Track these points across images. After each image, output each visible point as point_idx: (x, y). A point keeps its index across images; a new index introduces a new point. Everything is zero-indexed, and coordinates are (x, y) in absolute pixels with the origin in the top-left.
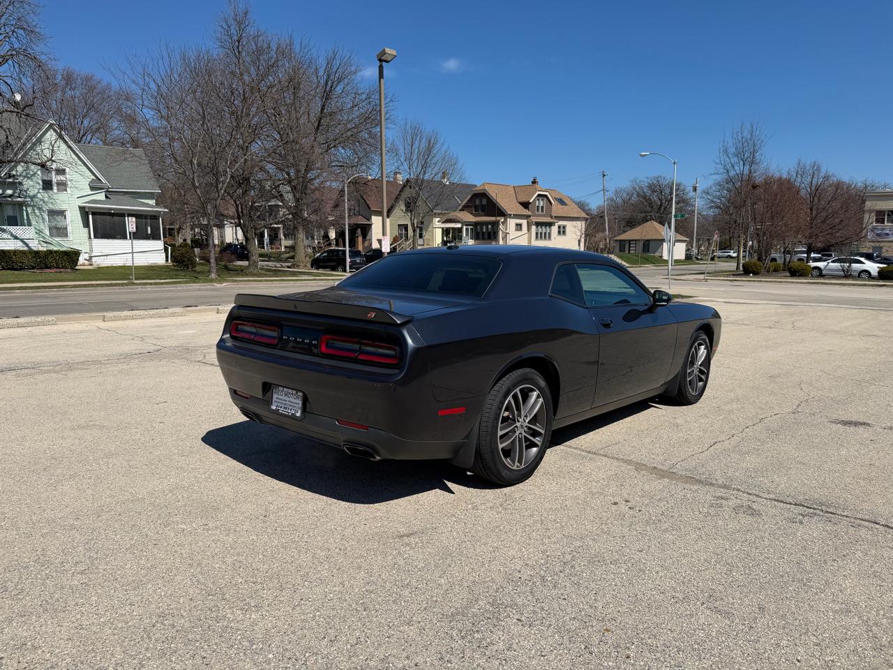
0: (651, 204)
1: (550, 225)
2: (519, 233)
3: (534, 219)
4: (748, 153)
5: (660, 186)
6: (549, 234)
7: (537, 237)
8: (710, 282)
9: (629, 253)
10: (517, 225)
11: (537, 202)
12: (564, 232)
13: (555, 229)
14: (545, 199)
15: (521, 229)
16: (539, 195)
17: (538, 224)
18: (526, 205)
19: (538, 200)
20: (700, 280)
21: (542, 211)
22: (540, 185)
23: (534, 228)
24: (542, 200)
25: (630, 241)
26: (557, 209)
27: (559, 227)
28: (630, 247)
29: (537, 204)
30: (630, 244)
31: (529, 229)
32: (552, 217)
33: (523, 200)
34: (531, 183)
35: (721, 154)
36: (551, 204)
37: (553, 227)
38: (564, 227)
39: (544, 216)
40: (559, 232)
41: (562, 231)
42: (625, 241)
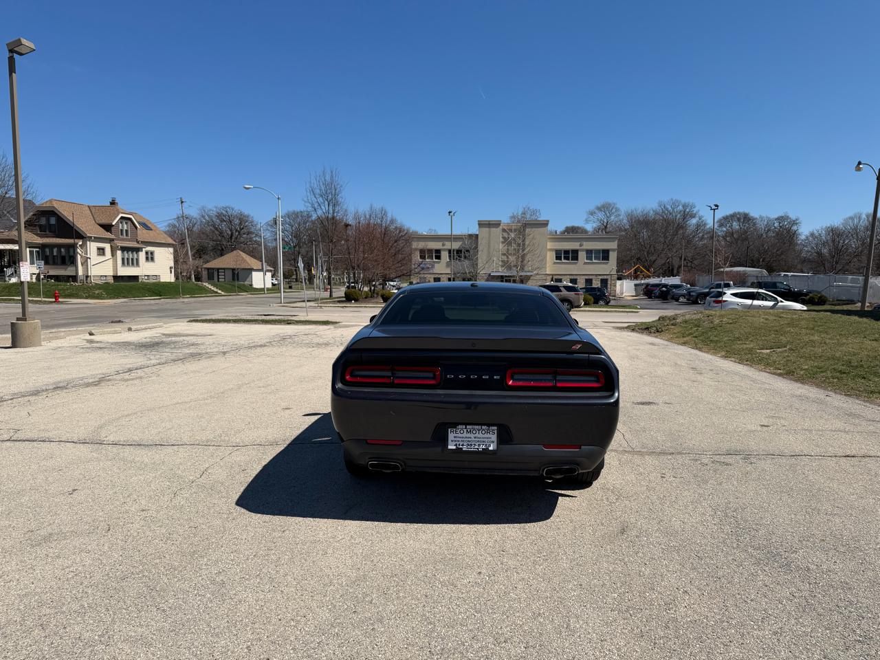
0: (221, 233)
1: (138, 250)
2: (102, 258)
3: (120, 244)
4: (331, 195)
5: (229, 216)
6: (137, 260)
7: (123, 263)
8: (325, 309)
9: (218, 281)
10: (99, 249)
11: (121, 225)
12: (152, 259)
13: (142, 255)
14: (129, 223)
15: (104, 254)
16: (122, 218)
17: (123, 249)
18: (107, 227)
19: (121, 223)
20: (315, 307)
21: (127, 235)
22: (120, 206)
23: (119, 253)
24: (126, 223)
25: (218, 269)
26: (142, 234)
27: (147, 253)
28: (218, 275)
29: (120, 228)
30: (218, 272)
31: (113, 254)
32: (138, 242)
33: (104, 221)
34: (109, 204)
35: (309, 194)
36: (136, 227)
37: (140, 253)
38: (152, 253)
39: (129, 240)
40: (147, 258)
41: (150, 257)
42: (213, 269)
